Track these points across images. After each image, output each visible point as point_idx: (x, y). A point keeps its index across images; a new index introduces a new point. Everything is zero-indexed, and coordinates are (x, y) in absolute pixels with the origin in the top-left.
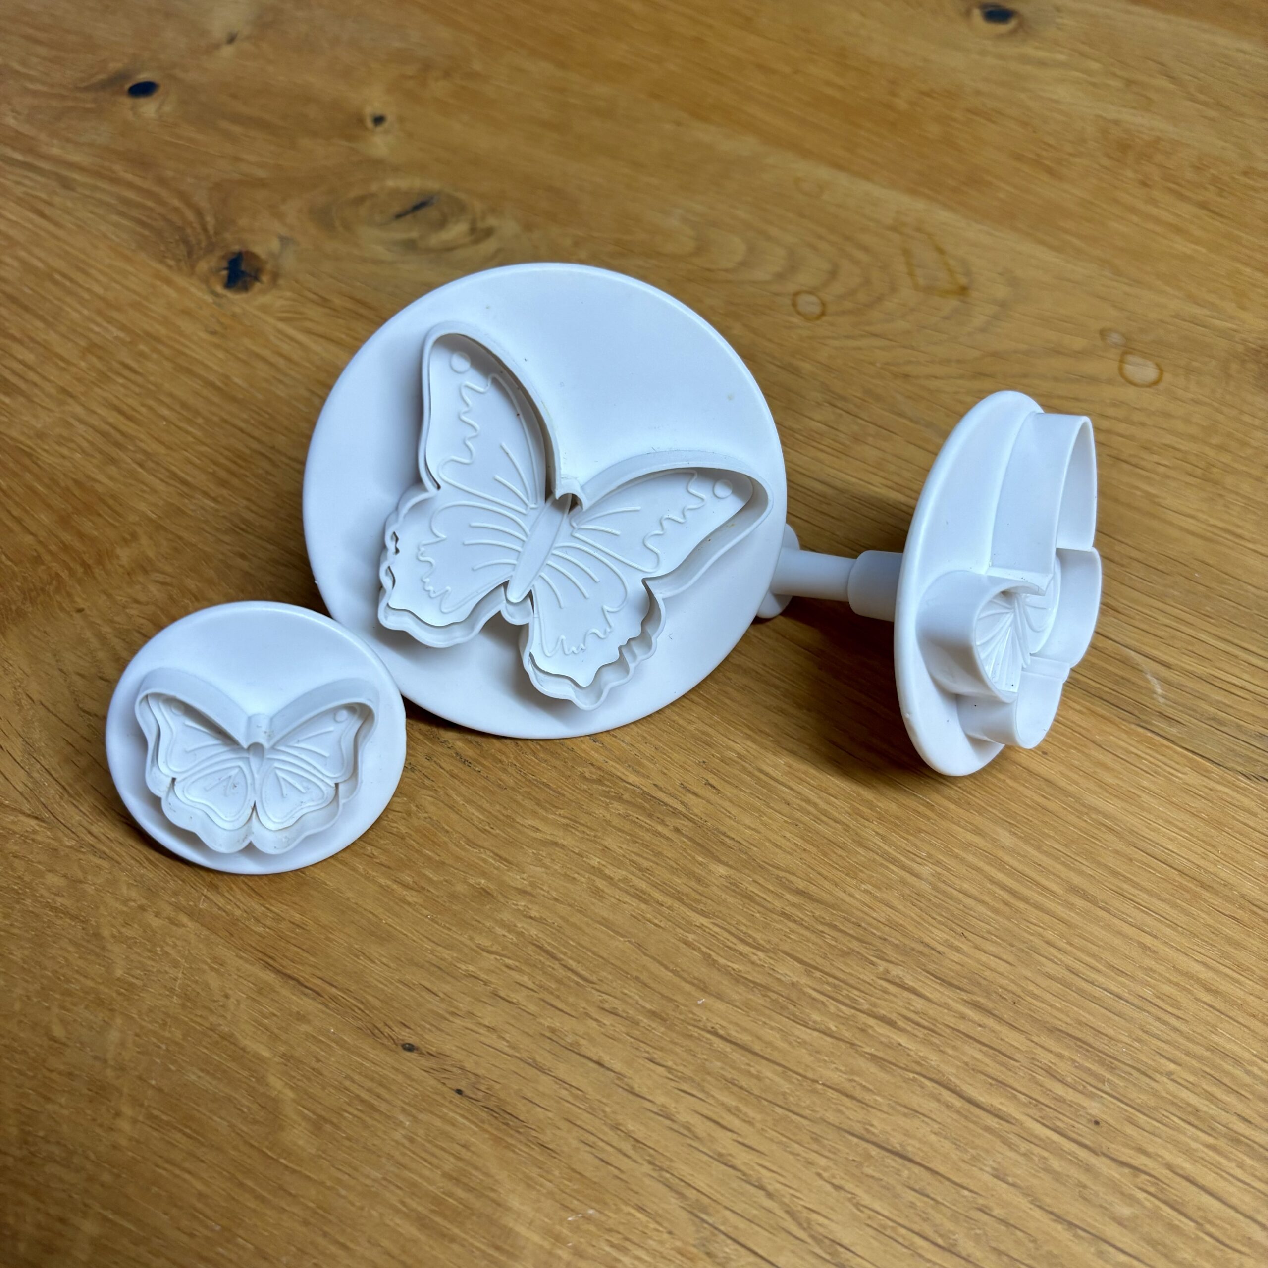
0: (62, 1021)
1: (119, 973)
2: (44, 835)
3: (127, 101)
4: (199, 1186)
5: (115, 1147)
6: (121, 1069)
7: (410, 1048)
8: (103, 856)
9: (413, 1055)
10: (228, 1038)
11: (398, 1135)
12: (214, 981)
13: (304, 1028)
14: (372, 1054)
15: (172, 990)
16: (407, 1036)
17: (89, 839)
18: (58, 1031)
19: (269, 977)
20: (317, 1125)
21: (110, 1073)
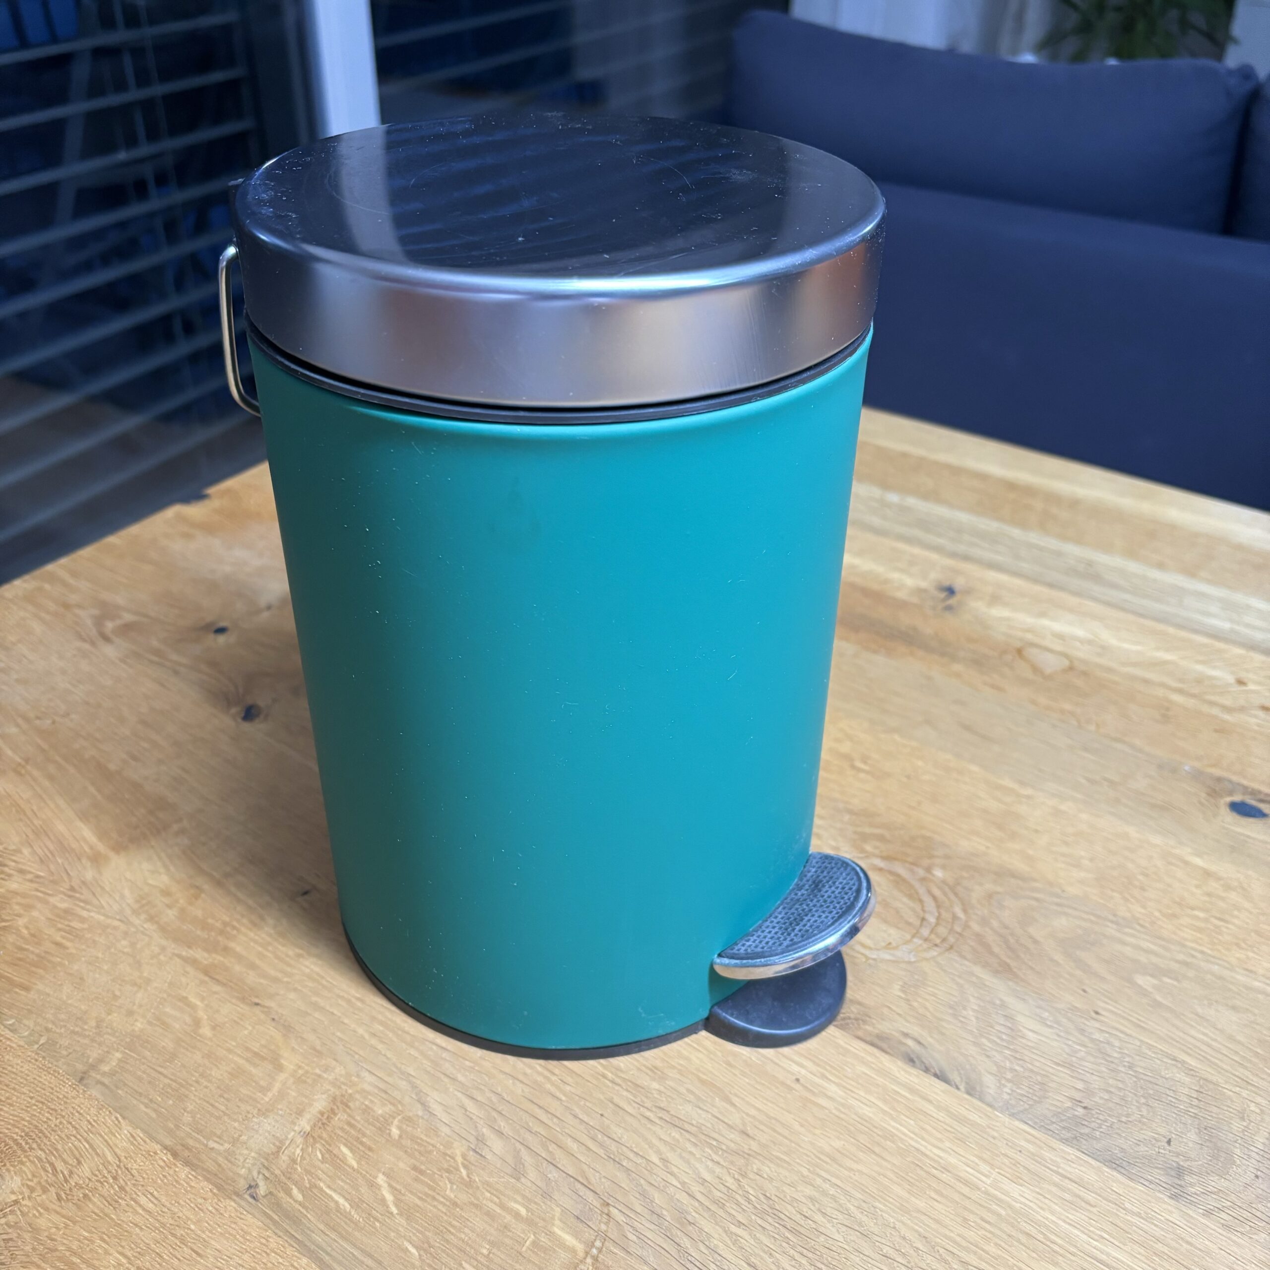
0: (120, 990)
1: (145, 974)
2: (123, 927)
3: (212, 636)
4: (164, 1044)
5: (133, 1030)
6: (140, 1006)
7: (257, 1004)
8: (146, 935)
9: (259, 1007)
10: (186, 998)
11: (246, 1032)
12: (184, 980)
13: (216, 996)
14: (242, 1006)
15: (165, 982)
16: (257, 1001)
17: (142, 929)
18: (118, 993)
19: (207, 979)
20: (214, 1028)
21: (135, 1007)
